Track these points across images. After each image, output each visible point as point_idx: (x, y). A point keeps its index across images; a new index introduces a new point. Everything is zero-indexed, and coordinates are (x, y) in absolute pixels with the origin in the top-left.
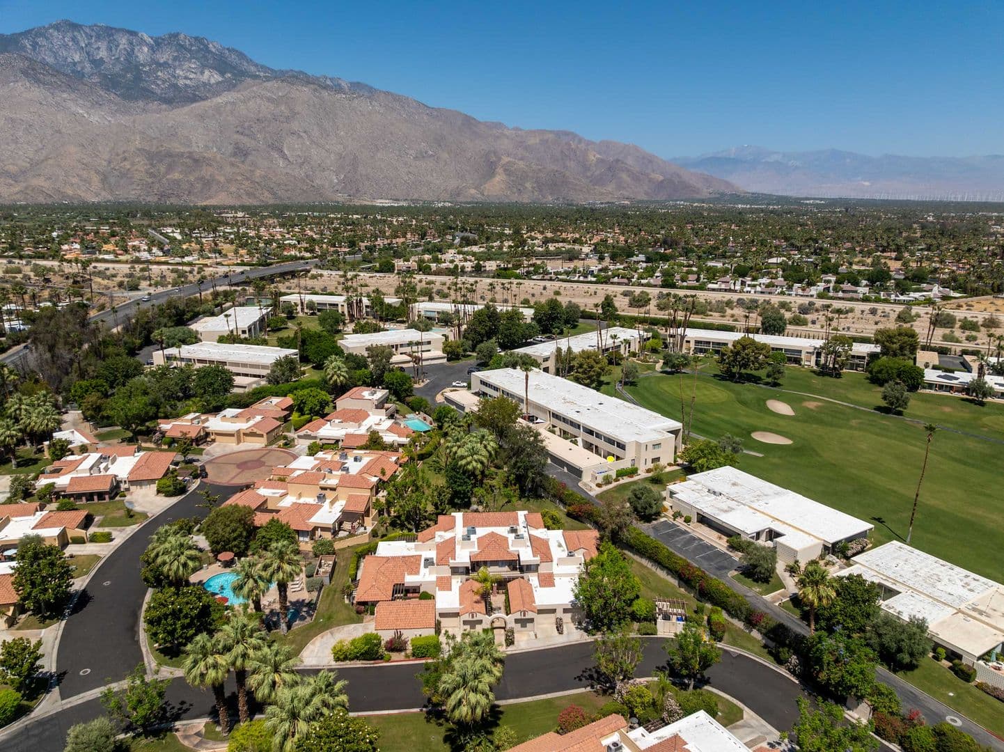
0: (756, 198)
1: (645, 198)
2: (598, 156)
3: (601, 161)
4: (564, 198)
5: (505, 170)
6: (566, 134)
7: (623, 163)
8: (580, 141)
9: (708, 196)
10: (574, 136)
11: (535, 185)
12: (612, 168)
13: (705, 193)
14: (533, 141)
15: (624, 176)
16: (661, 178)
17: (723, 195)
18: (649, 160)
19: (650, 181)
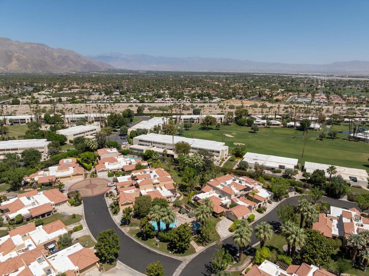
0: (121, 71)
1: (80, 71)
2: (58, 54)
3: (59, 56)
4: (47, 71)
5: (17, 59)
6: (42, 45)
7: (69, 57)
8: (48, 48)
9: (104, 70)
10: (45, 46)
11: (32, 66)
12: (65, 59)
13: (103, 69)
14: (27, 47)
15: (70, 62)
16: (85, 63)
17: (110, 70)
18: (78, 56)
19: (81, 64)
